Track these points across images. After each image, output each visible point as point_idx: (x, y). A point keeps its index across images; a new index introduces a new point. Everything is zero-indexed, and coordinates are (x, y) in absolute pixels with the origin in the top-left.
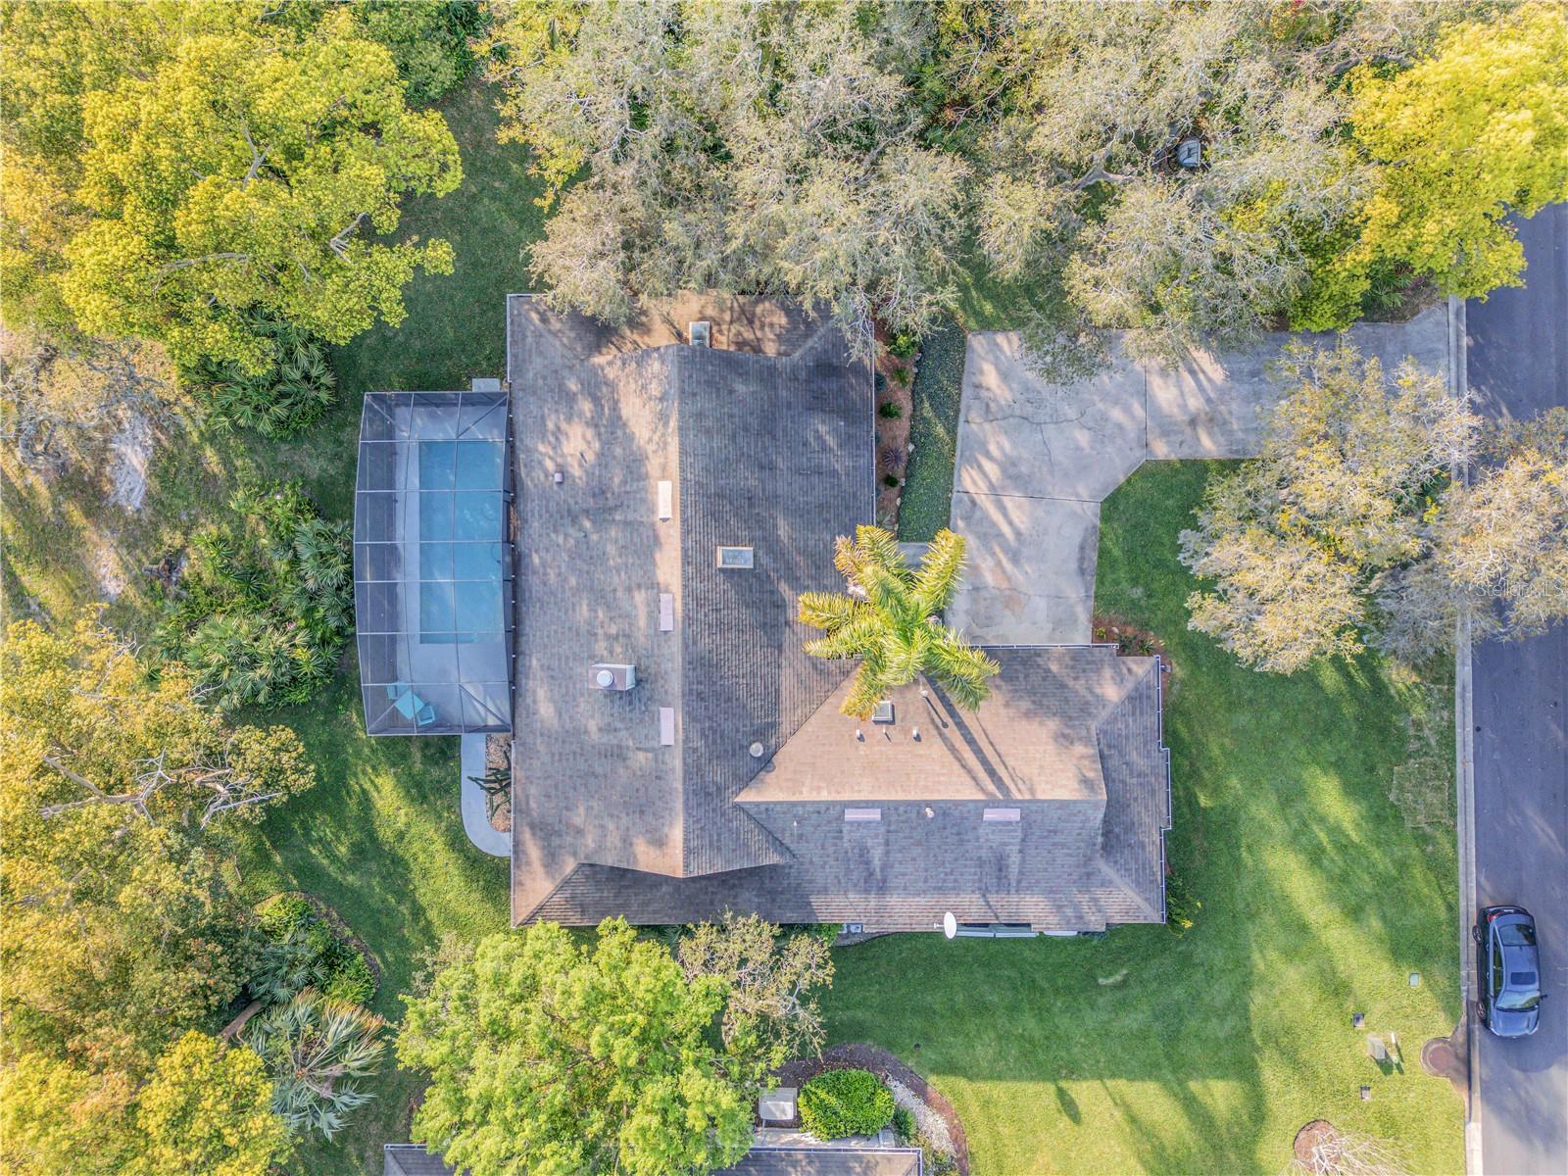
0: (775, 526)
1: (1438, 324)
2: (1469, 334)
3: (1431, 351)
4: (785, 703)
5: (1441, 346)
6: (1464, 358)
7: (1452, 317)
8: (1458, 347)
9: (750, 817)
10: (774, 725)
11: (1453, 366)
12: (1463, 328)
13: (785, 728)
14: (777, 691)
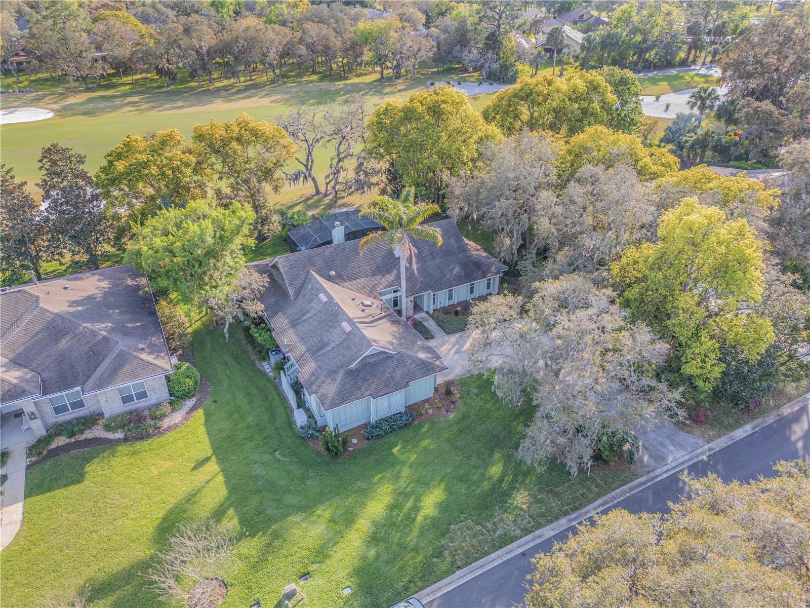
1: (696, 443)
2: (708, 457)
3: (682, 445)
4: (354, 282)
5: (689, 449)
6: (695, 460)
7: (706, 447)
8: (697, 456)
9: (306, 278)
10: (344, 280)
11: (687, 457)
12: (708, 454)
13: (344, 284)
14: (356, 278)
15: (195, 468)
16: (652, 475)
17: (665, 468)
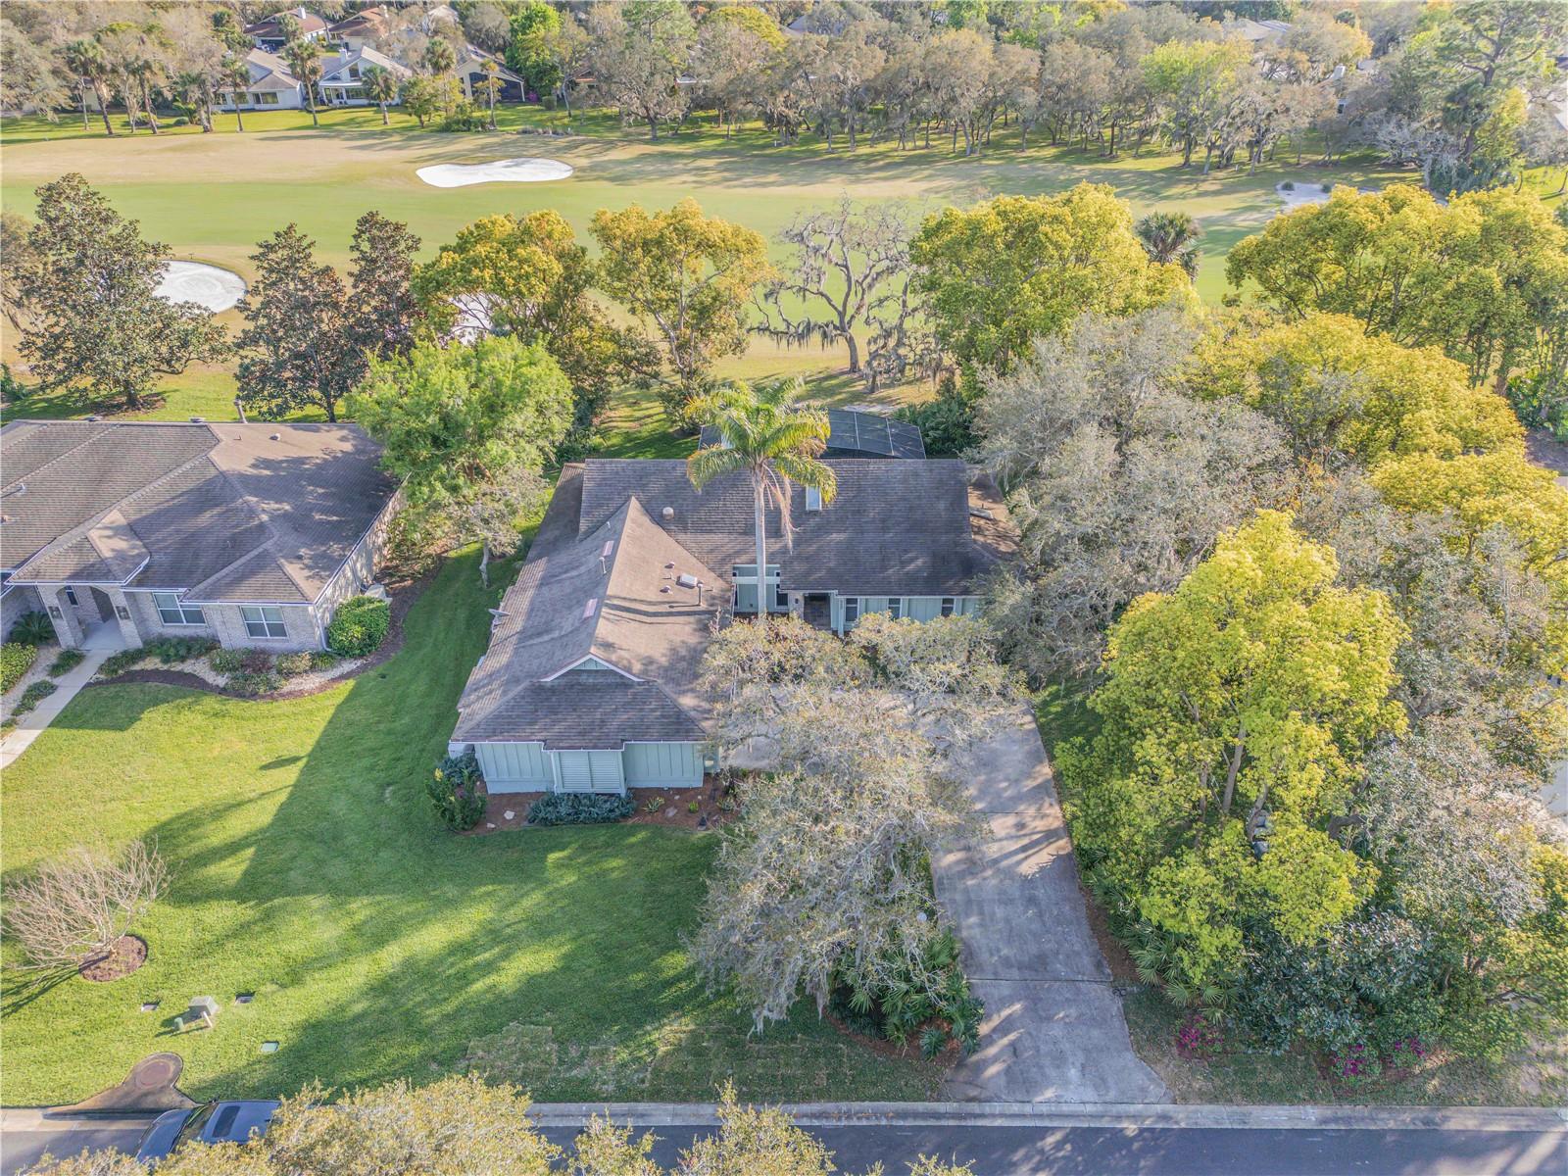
0: (839, 531)
1: (1143, 1090)
2: (1142, 1131)
3: (1103, 1080)
4: (701, 537)
5: (1112, 1095)
6: (1105, 1123)
7: (1159, 1108)
8: (1119, 1118)
9: (618, 508)
10: (685, 530)
11: (1089, 1109)
12: (1147, 1123)
13: (682, 537)
14: (710, 532)
15: (265, 768)
16: (975, 1108)
17: (1016, 1108)
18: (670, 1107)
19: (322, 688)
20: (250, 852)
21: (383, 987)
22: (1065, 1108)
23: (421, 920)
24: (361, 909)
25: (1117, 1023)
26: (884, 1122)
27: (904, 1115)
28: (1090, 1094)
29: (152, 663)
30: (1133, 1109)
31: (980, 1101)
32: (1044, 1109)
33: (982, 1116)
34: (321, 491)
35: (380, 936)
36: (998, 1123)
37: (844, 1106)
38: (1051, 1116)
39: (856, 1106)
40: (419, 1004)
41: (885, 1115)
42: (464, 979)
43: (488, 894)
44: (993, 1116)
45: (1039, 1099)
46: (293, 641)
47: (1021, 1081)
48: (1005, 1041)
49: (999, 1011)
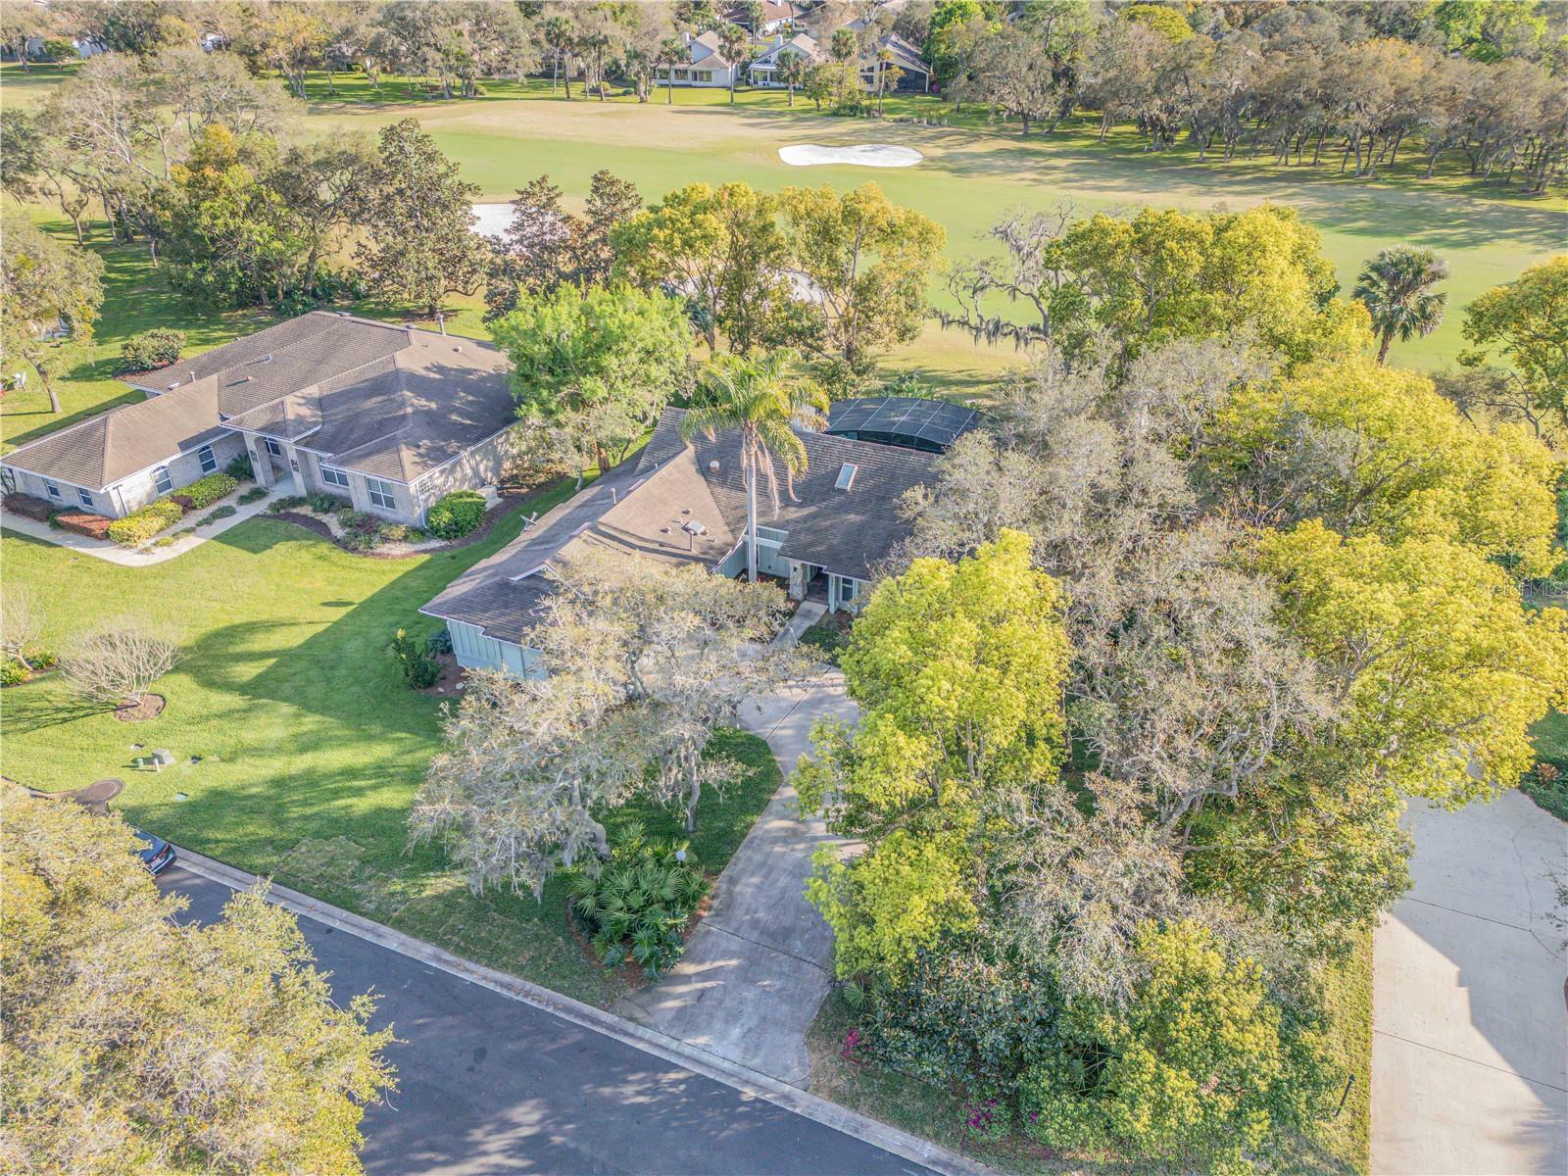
1: (787, 1069)
2: (757, 1100)
3: (758, 1047)
4: (735, 494)
5: (756, 1062)
6: (730, 1082)
7: (787, 1088)
8: (746, 1082)
10: (723, 484)
11: (726, 1065)
12: (768, 1097)
13: (718, 490)
14: (744, 490)
15: (325, 604)
16: (631, 1027)
17: (664, 1040)
18: (403, 936)
19: (404, 556)
20: (272, 661)
21: (279, 783)
22: (705, 1057)
23: (343, 742)
24: (311, 722)
25: (809, 1007)
26: (550, 1010)
27: (568, 1010)
28: (736, 1054)
29: (306, 510)
30: (763, 1080)
31: (639, 1024)
32: (687, 1051)
33: (632, 1036)
34: (471, 398)
35: (308, 744)
36: (640, 1046)
37: (529, 985)
38: (688, 1058)
39: (538, 989)
40: (293, 802)
41: (555, 1006)
42: (336, 794)
43: (400, 739)
44: (641, 1039)
45: (689, 1041)
46: (399, 513)
47: (686, 1021)
48: (700, 985)
49: (714, 960)
